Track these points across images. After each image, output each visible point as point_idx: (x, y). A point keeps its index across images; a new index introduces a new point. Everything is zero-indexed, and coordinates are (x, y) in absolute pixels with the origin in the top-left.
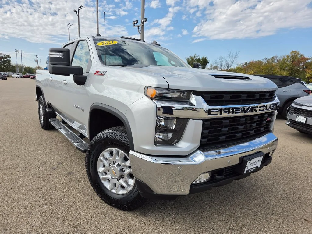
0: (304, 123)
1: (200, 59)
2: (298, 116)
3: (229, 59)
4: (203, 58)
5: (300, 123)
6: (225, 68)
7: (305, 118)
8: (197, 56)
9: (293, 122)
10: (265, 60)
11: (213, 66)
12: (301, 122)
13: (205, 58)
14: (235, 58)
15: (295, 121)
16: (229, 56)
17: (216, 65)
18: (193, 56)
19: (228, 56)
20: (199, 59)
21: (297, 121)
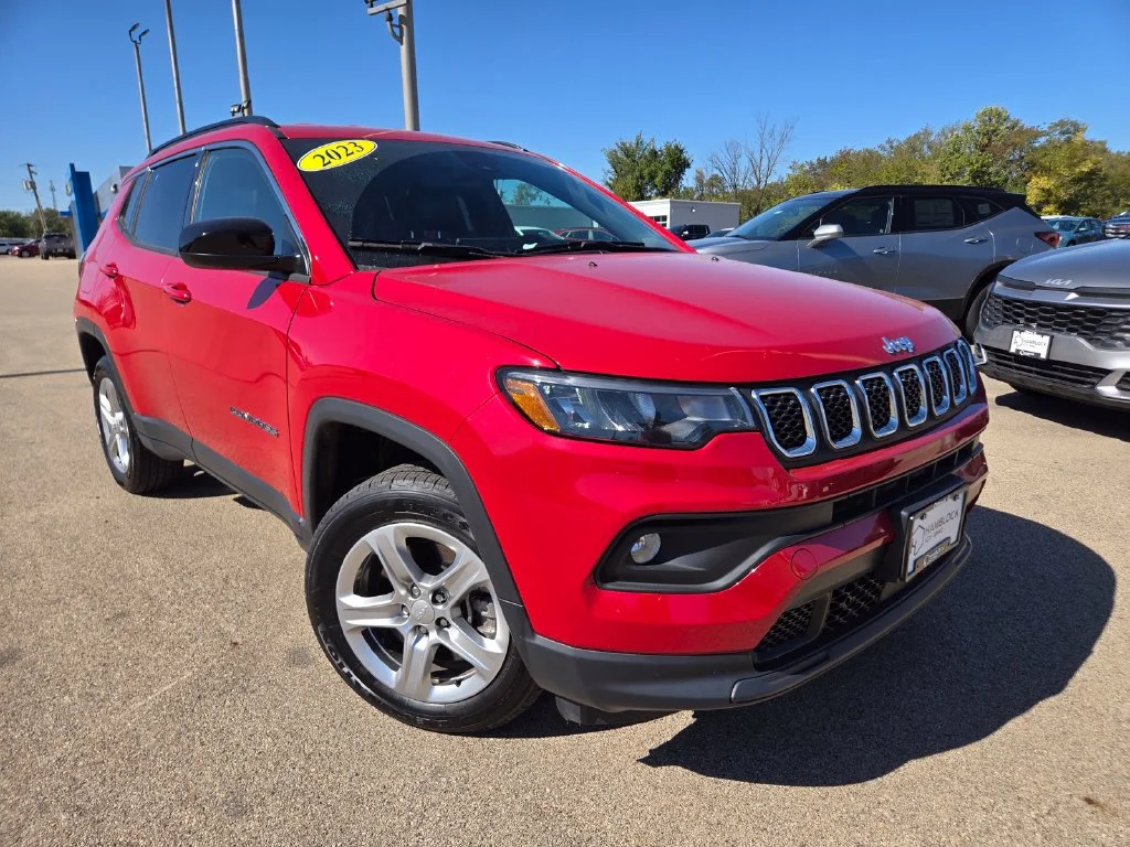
0: (1043, 356)
1: (656, 153)
2: (1016, 333)
3: (763, 146)
4: (668, 148)
5: (1024, 357)
6: (750, 180)
7: (1046, 339)
8: (646, 139)
9: (998, 357)
10: (888, 146)
11: (707, 177)
12: (1028, 354)
13: (677, 147)
14: (782, 141)
15: (1007, 352)
16: (762, 135)
17: (716, 172)
18: (630, 140)
19: (757, 135)
20: (654, 153)
21: (1013, 350)
